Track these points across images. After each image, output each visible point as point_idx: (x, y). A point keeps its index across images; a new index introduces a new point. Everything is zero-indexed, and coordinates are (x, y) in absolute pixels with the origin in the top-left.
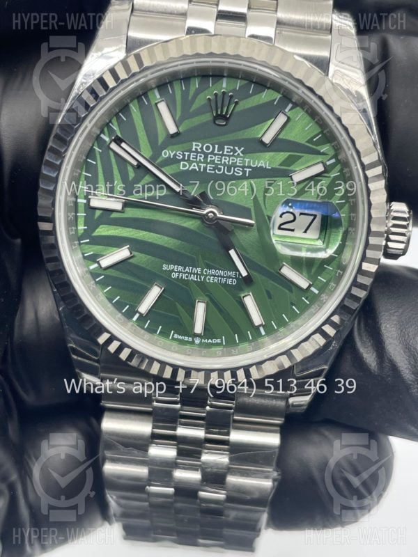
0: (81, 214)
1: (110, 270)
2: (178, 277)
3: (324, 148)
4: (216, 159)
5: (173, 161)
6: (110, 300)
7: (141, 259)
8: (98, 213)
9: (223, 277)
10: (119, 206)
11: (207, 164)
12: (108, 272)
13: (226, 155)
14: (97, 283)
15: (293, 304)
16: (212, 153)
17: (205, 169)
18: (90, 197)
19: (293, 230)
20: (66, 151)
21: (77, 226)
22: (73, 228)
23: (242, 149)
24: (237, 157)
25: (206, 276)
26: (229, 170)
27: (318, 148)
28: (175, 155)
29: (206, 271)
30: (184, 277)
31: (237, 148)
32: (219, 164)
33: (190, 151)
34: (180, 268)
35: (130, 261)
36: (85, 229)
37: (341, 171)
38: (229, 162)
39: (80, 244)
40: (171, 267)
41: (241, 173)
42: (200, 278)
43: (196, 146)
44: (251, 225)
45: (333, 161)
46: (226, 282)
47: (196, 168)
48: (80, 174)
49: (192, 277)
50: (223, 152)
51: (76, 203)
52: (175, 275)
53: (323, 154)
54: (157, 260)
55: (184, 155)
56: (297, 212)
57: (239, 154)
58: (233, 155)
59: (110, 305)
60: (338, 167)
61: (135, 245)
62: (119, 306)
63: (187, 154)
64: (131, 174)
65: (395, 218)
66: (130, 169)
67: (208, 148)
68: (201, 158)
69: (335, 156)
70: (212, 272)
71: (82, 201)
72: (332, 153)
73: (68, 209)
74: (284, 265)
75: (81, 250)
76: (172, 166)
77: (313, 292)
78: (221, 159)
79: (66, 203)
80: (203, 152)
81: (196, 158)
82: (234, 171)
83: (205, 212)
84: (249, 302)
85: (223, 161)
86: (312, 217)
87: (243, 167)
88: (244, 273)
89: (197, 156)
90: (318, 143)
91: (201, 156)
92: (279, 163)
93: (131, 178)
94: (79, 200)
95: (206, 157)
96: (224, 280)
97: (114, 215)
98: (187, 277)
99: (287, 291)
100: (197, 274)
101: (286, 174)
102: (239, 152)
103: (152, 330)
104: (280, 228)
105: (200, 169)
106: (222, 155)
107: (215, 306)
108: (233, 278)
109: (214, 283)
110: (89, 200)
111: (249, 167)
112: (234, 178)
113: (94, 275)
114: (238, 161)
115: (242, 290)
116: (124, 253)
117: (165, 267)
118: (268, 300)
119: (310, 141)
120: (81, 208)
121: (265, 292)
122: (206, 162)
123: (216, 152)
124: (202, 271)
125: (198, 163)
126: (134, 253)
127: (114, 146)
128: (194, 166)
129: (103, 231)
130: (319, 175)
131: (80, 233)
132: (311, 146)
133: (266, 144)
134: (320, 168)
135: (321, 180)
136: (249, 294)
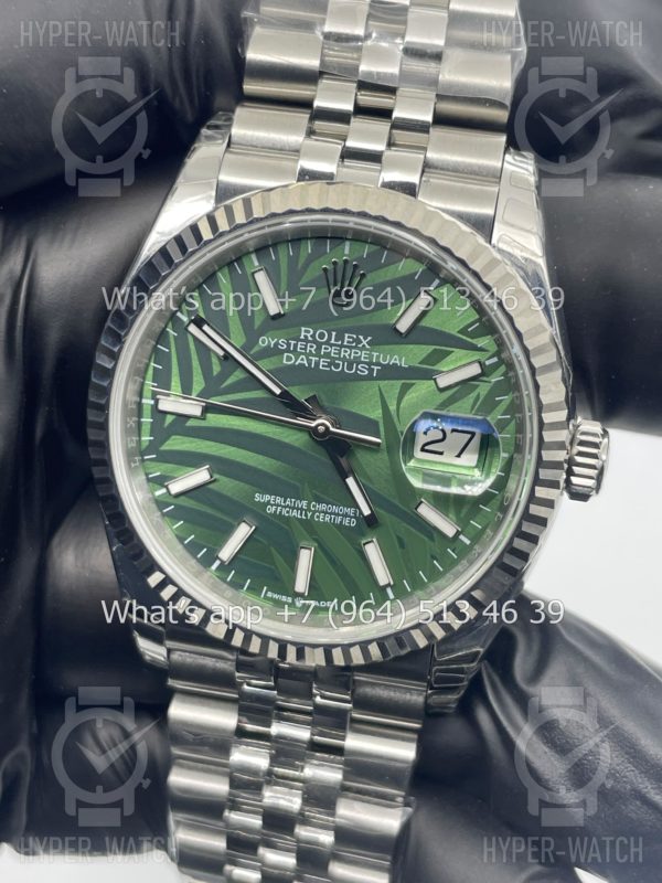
0: (147, 420)
1: (182, 498)
2: (275, 512)
3: (483, 342)
4: (333, 351)
5: (274, 352)
6: (181, 540)
7: (226, 485)
8: (169, 419)
9: (338, 515)
10: (197, 411)
11: (320, 357)
12: (183, 501)
13: (346, 347)
14: (164, 515)
15: (434, 558)
16: (327, 343)
17: (317, 364)
18: (158, 397)
19: (441, 453)
20: (126, 334)
21: (140, 436)
22: (134, 438)
23: (369, 338)
24: (362, 349)
25: (314, 512)
26: (350, 368)
27: (474, 341)
28: (276, 344)
29: (314, 506)
30: (284, 512)
31: (361, 337)
32: (337, 359)
33: (298, 339)
34: (279, 500)
35: (211, 486)
36: (150, 441)
37: (505, 374)
38: (350, 355)
39: (143, 461)
40: (267, 498)
41: (366, 372)
42: (306, 515)
43: (305, 332)
44: (378, 444)
45: (495, 359)
46: (341, 522)
48: (148, 365)
49: (294, 513)
50: (343, 342)
51: (140, 405)
52: (271, 510)
53: (481, 349)
54: (247, 487)
55: (289, 345)
56: (448, 427)
57: (364, 346)
58: (356, 347)
59: (180, 547)
60: (503, 369)
61: (219, 465)
62: (192, 549)
63: (293, 342)
64: (216, 368)
65: (582, 443)
66: (215, 360)
67: (322, 336)
68: (313, 350)
69: (498, 354)
70: (323, 507)
71: (148, 402)
72: (493, 348)
73: (126, 413)
74: (422, 502)
75: (144, 468)
76: (272, 359)
77: (462, 542)
78: (340, 351)
79: (125, 404)
80: (315, 341)
81: (305, 349)
82: (357, 369)
83: (313, 424)
84: (373, 552)
85: (342, 353)
86: (469, 436)
87: (370, 364)
88: (366, 512)
89: (306, 346)
90: (476, 334)
91: (311, 347)
92: (420, 359)
93: (215, 373)
94: (144, 401)
95: (319, 349)
96: (339, 519)
97: (191, 423)
98: (288, 512)
99: (426, 539)
100: (302, 509)
101: (429, 375)
102: (364, 342)
103: (236, 585)
104: (423, 450)
105: (310, 364)
106: (342, 346)
107: (324, 555)
108: (351, 517)
109: (326, 523)
110: (157, 401)
111: (378, 364)
112: (357, 378)
113: (160, 504)
114: (363, 355)
115: (363, 535)
116: (201, 476)
117: (258, 498)
118: (399, 550)
119: (463, 331)
120: (147, 411)
121: (395, 538)
122: (318, 354)
123: (333, 341)
124: (308, 505)
125: (307, 355)
126: (216, 476)
127: (193, 329)
128: (302, 359)
129: (176, 443)
130: (474, 378)
131: (144, 445)
132: (464, 338)
133: (401, 334)
134: (475, 370)
135: (478, 386)
136: (372, 541)
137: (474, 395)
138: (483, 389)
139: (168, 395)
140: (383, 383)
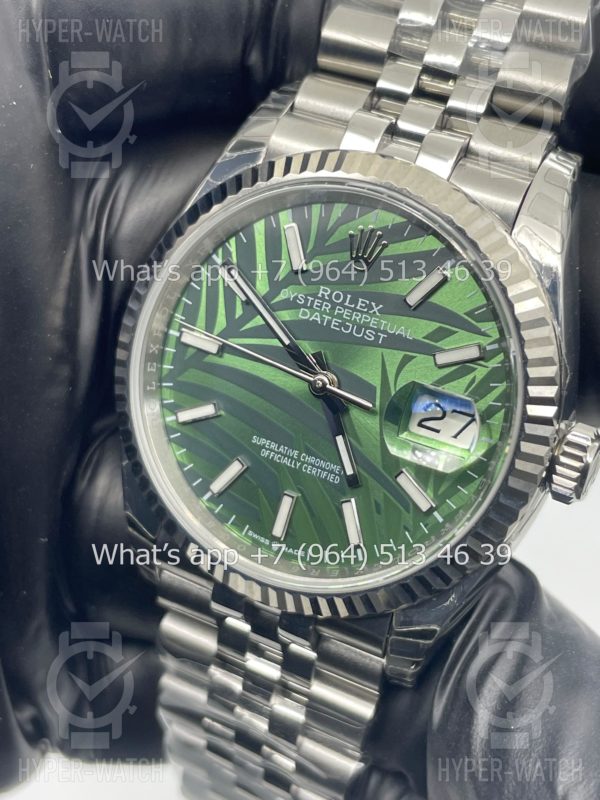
0: (170, 350)
1: (189, 427)
2: (268, 456)
3: (486, 326)
4: (346, 312)
5: (292, 305)
6: (181, 465)
7: (229, 423)
8: (191, 351)
9: (324, 470)
10: (213, 349)
11: (333, 317)
12: (188, 430)
13: (358, 311)
14: (170, 440)
15: (406, 529)
16: (342, 304)
17: (329, 322)
18: (183, 329)
19: (438, 431)
21: (162, 363)
22: (155, 364)
23: (381, 306)
24: (372, 315)
25: (303, 463)
26: (358, 332)
27: (479, 325)
29: (304, 458)
30: (277, 458)
31: (373, 304)
32: (348, 321)
33: (315, 296)
34: (274, 446)
35: (213, 421)
36: (170, 370)
37: (502, 362)
38: (360, 319)
39: (160, 387)
40: (263, 441)
41: (373, 338)
42: (295, 465)
44: (367, 407)
45: (496, 346)
46: (326, 477)
47: (319, 319)
48: (179, 300)
49: (286, 461)
50: (356, 306)
51: (166, 335)
52: (265, 453)
53: (484, 334)
54: (246, 427)
55: (306, 300)
56: (449, 408)
57: (375, 313)
58: (367, 313)
59: (178, 473)
60: (501, 357)
61: (225, 402)
62: (189, 477)
63: (311, 299)
64: (239, 311)
66: (238, 304)
68: (327, 309)
69: (499, 341)
70: (312, 460)
71: (173, 333)
72: (496, 335)
74: (402, 472)
75: (161, 394)
76: (289, 311)
77: (436, 518)
78: (352, 314)
79: (150, 330)
80: (330, 301)
81: (321, 307)
82: (365, 334)
83: (313, 379)
84: (350, 511)
85: (354, 316)
87: (377, 331)
88: (349, 471)
89: (322, 304)
90: (481, 319)
91: (327, 306)
92: (424, 335)
93: (237, 316)
94: (171, 332)
95: (333, 308)
96: (324, 474)
97: (209, 359)
98: (280, 459)
99: (403, 510)
100: (292, 458)
101: (432, 352)
102: (376, 309)
103: (222, 519)
104: (420, 425)
105: (322, 322)
106: (354, 310)
107: (306, 506)
108: (336, 475)
109: (311, 476)
110: (181, 333)
111: (384, 332)
112: (363, 342)
114: (373, 322)
115: (344, 494)
116: (207, 409)
117: (255, 440)
118: (376, 514)
119: (470, 314)
120: (172, 342)
121: (373, 502)
122: (331, 314)
123: (347, 304)
124: (299, 456)
125: (321, 313)
126: (220, 412)
128: (316, 316)
129: (193, 376)
130: (472, 361)
131: (165, 373)
132: (470, 319)
133: (411, 307)
134: (474, 353)
135: (474, 369)
136: (350, 501)
137: (469, 377)
138: (480, 372)
139: (193, 330)
140: (386, 351)
